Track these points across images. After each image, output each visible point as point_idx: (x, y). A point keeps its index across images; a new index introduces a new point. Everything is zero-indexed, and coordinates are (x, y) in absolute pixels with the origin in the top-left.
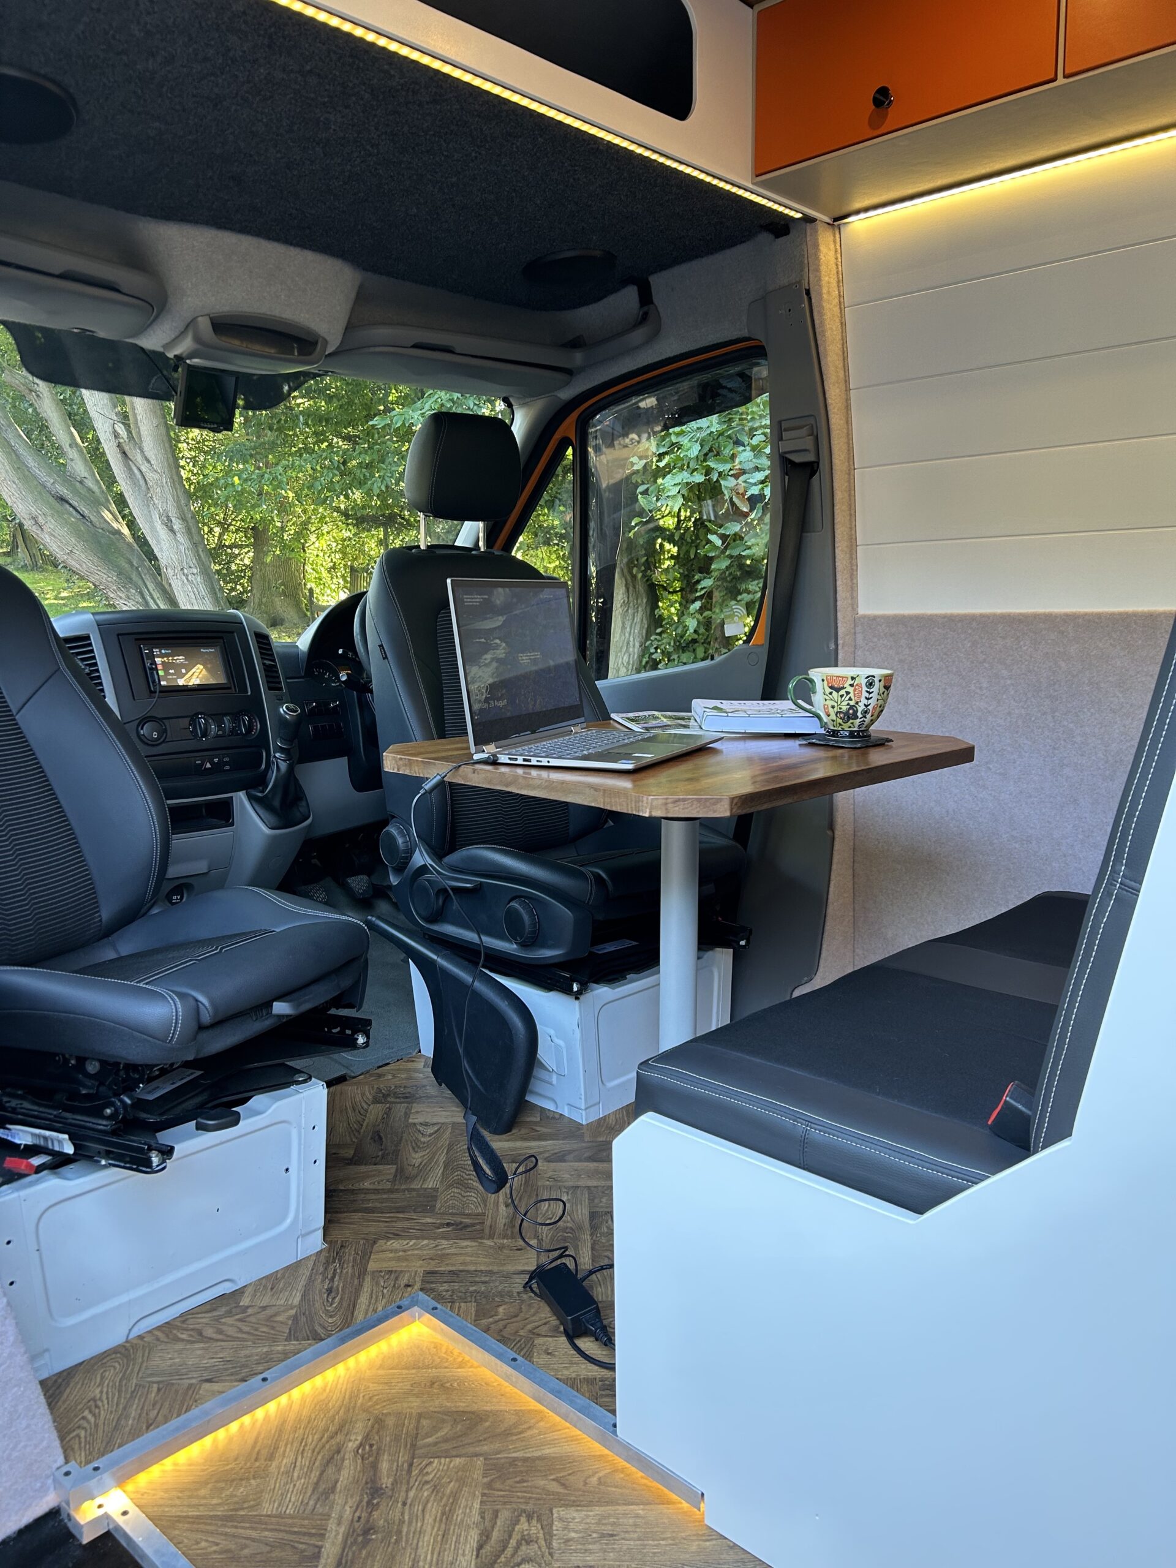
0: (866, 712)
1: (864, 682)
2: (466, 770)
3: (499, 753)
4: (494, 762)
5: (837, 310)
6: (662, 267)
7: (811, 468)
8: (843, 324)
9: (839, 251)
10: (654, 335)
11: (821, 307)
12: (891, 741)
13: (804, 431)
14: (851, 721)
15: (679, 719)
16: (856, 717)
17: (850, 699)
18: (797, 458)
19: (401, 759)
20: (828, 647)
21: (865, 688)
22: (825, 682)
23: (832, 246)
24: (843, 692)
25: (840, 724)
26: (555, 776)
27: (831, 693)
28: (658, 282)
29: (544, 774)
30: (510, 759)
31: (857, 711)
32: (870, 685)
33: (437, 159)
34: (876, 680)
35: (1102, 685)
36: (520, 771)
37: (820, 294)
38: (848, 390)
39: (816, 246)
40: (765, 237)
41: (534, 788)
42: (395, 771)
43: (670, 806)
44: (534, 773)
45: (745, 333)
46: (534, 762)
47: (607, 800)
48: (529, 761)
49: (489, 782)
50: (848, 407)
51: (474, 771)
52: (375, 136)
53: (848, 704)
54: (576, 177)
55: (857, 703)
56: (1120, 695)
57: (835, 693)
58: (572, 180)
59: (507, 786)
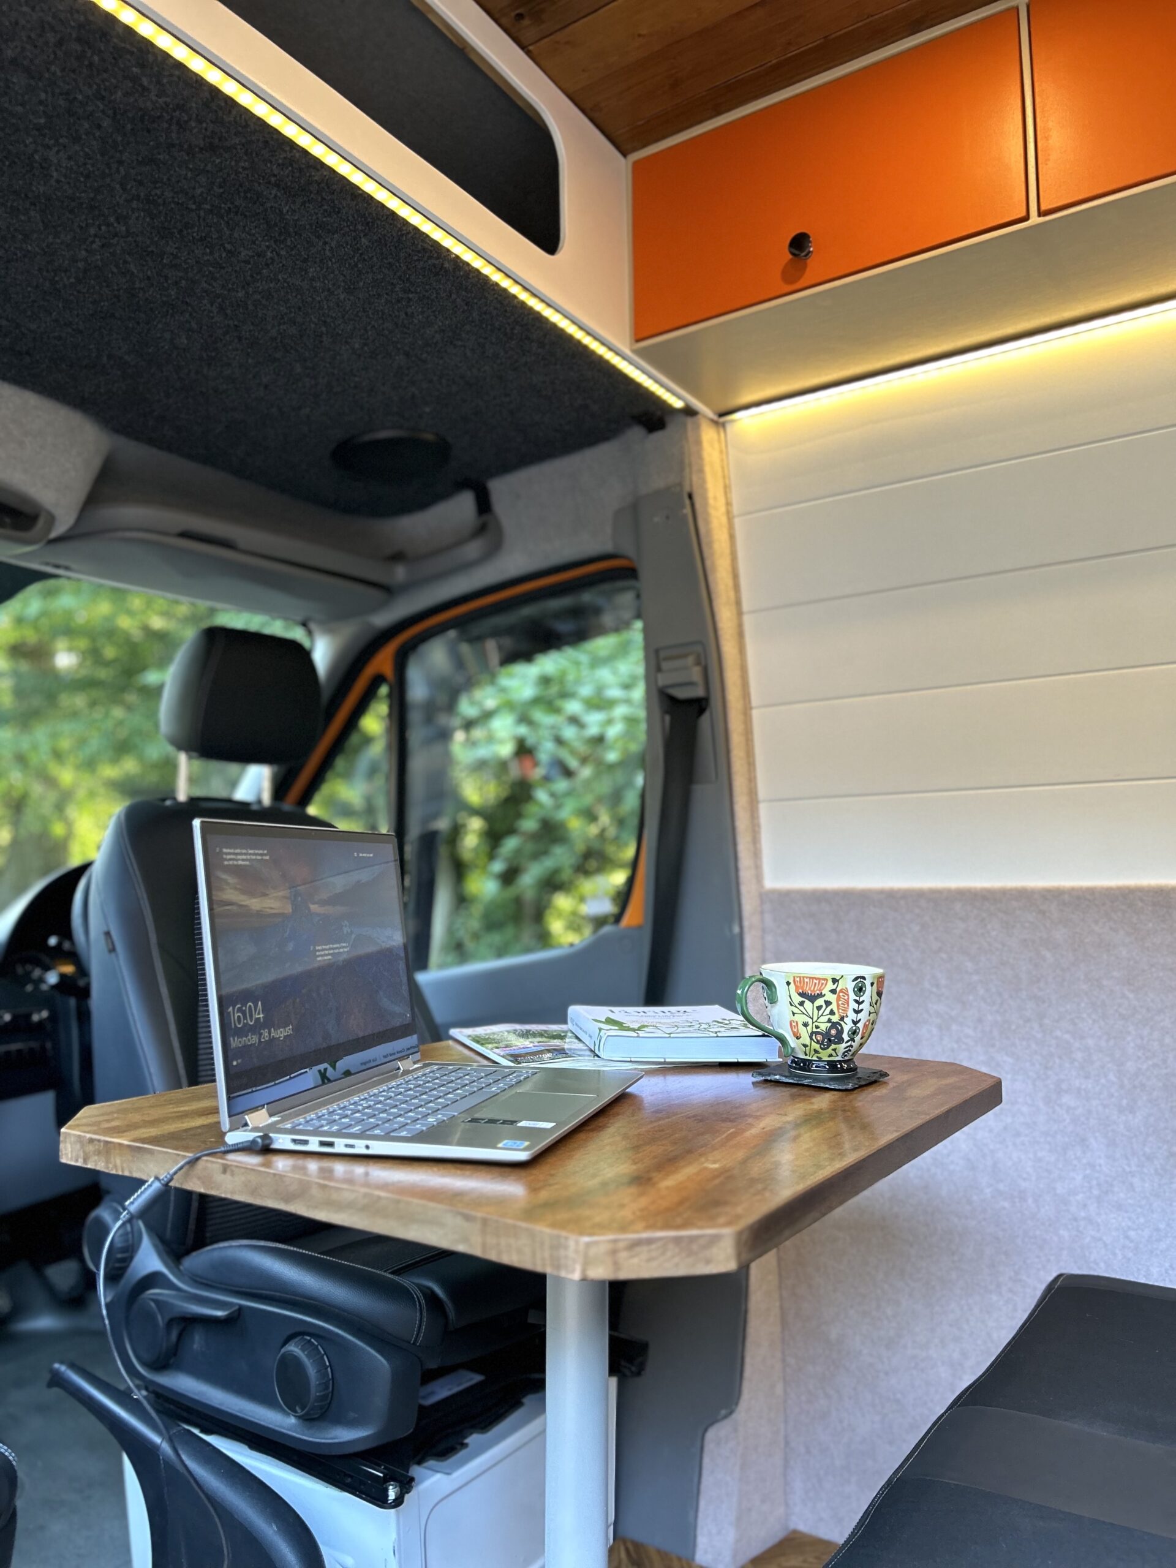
0: (854, 1033)
1: (851, 986)
2: (210, 1165)
3: (273, 1127)
4: (265, 1149)
5: (724, 520)
6: (506, 467)
7: (700, 705)
8: (732, 537)
9: (724, 452)
10: (495, 548)
11: (707, 514)
12: (886, 1075)
13: (690, 660)
14: (833, 1046)
15: (554, 1037)
16: (841, 1041)
17: (832, 1013)
18: (682, 694)
19: (91, 1141)
20: (731, 930)
21: (852, 996)
22: (792, 986)
23: (716, 445)
24: (820, 1002)
25: (816, 1051)
26: (381, 1174)
27: (802, 1004)
28: (500, 488)
29: (359, 1169)
30: (294, 1141)
31: (842, 1031)
32: (860, 990)
33: (216, 255)
34: (868, 983)
35: (1105, 982)
36: (313, 1166)
37: (705, 499)
38: (740, 613)
39: (698, 442)
40: (635, 434)
41: (339, 1206)
42: (80, 1164)
43: (623, 1255)
44: (340, 1168)
45: (608, 547)
46: (340, 1146)
47: (491, 1240)
48: (331, 1144)
49: (254, 1192)
50: (741, 635)
51: (225, 1169)
52: (121, 202)
53: (829, 1021)
54: (409, 310)
55: (842, 1019)
56: (1131, 996)
57: (808, 1004)
58: (403, 315)
59: (287, 1200)
